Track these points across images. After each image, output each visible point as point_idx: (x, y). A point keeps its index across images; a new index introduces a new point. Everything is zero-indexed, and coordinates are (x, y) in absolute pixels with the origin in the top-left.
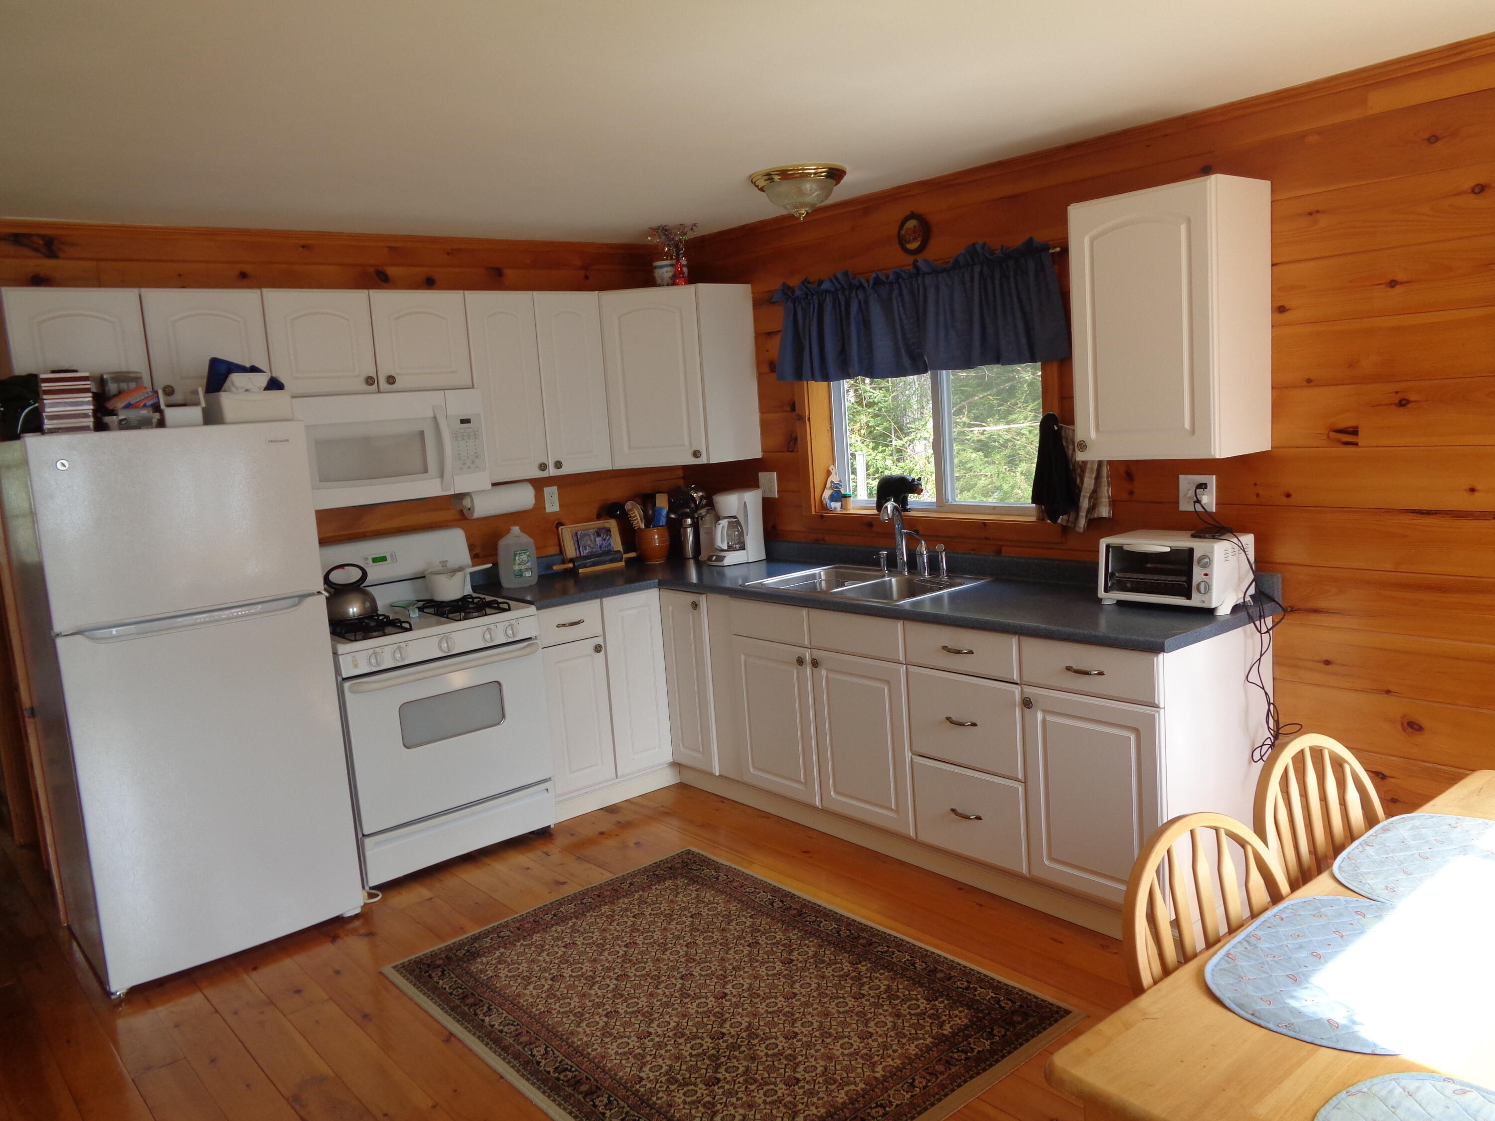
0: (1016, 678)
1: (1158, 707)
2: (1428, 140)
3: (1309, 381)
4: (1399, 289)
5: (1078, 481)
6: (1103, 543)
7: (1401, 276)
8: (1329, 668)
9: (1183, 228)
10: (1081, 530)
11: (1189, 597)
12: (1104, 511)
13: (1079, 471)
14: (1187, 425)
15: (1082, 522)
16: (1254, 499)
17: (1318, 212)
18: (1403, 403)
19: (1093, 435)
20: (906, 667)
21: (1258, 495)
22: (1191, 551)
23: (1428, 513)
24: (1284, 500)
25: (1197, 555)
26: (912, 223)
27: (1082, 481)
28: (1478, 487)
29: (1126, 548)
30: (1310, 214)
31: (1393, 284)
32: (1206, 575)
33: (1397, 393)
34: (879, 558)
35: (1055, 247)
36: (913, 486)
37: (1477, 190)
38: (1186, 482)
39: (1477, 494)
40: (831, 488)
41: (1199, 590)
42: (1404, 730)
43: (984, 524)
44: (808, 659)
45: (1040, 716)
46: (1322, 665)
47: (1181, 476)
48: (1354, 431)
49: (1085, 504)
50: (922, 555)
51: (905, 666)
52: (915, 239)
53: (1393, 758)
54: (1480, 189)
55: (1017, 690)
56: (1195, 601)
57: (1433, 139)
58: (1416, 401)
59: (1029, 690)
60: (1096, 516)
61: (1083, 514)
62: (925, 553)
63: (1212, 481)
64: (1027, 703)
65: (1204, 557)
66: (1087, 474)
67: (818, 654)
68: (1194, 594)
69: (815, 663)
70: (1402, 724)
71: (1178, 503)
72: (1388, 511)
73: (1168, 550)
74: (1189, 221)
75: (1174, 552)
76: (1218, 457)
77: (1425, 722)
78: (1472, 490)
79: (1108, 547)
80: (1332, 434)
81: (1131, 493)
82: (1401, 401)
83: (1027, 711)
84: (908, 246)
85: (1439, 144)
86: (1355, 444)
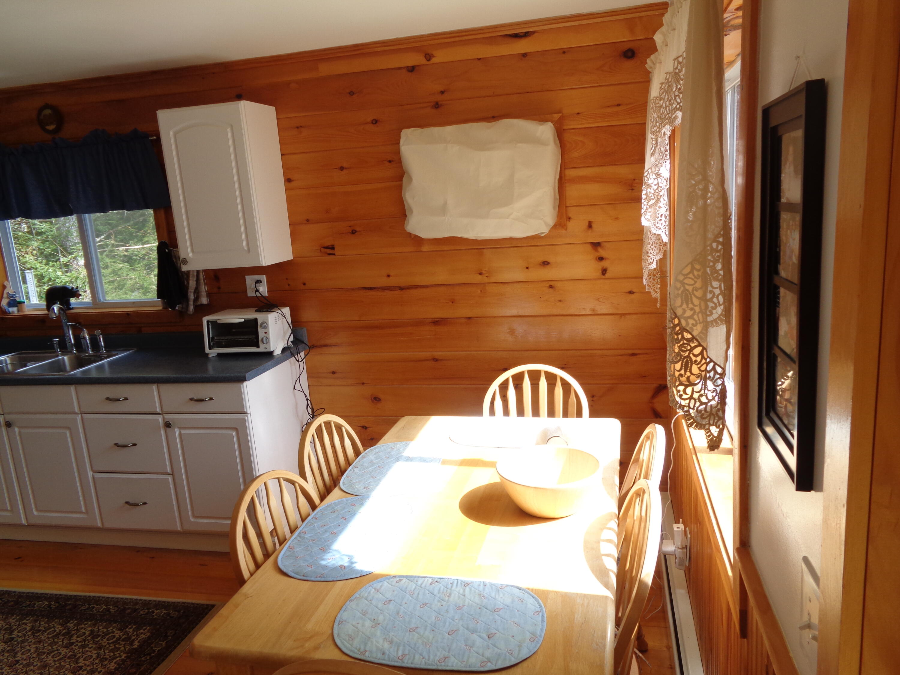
0: (158, 410)
1: (246, 413)
2: (349, 93)
3: (308, 220)
4: (345, 172)
5: (186, 283)
6: (205, 320)
7: (345, 165)
8: (335, 375)
9: (229, 130)
10: (192, 313)
11: (258, 347)
12: (204, 300)
13: (185, 277)
14: (245, 247)
15: (191, 308)
16: (287, 287)
17: (301, 127)
18: (354, 232)
19: (190, 254)
20: (82, 417)
21: (289, 285)
22: (256, 320)
23: (371, 289)
24: (302, 287)
25: (259, 322)
26: (48, 112)
27: (188, 283)
28: (391, 274)
29: (218, 322)
30: (298, 128)
31: (342, 168)
32: (266, 333)
33: (350, 227)
35: (152, 136)
36: (74, 293)
37: (374, 122)
38: (250, 280)
39: (391, 278)
40: (8, 297)
41: (263, 342)
42: (373, 402)
43: (128, 314)
44: (3, 422)
45: (177, 431)
46: (332, 375)
47: (246, 277)
48: (332, 248)
49: (192, 296)
50: (85, 338)
51: (80, 415)
52: (51, 123)
53: (369, 417)
54: (375, 122)
55: (160, 418)
56: (262, 348)
57: (351, 93)
58: (360, 231)
59: (167, 417)
60: (199, 303)
61: (191, 303)
62: (87, 337)
63: (264, 278)
64: (168, 425)
65: (264, 323)
66: (191, 278)
67: (10, 417)
68: (261, 345)
69: (9, 425)
70: (372, 400)
71: (246, 292)
72: (353, 289)
73: (243, 320)
74: (232, 127)
75: (246, 321)
76: (264, 265)
77: (381, 396)
78: (389, 276)
79: (208, 322)
80: (323, 250)
81: (219, 288)
82: (352, 231)
83: (168, 430)
84: (47, 127)
85: (354, 96)
86: (334, 254)
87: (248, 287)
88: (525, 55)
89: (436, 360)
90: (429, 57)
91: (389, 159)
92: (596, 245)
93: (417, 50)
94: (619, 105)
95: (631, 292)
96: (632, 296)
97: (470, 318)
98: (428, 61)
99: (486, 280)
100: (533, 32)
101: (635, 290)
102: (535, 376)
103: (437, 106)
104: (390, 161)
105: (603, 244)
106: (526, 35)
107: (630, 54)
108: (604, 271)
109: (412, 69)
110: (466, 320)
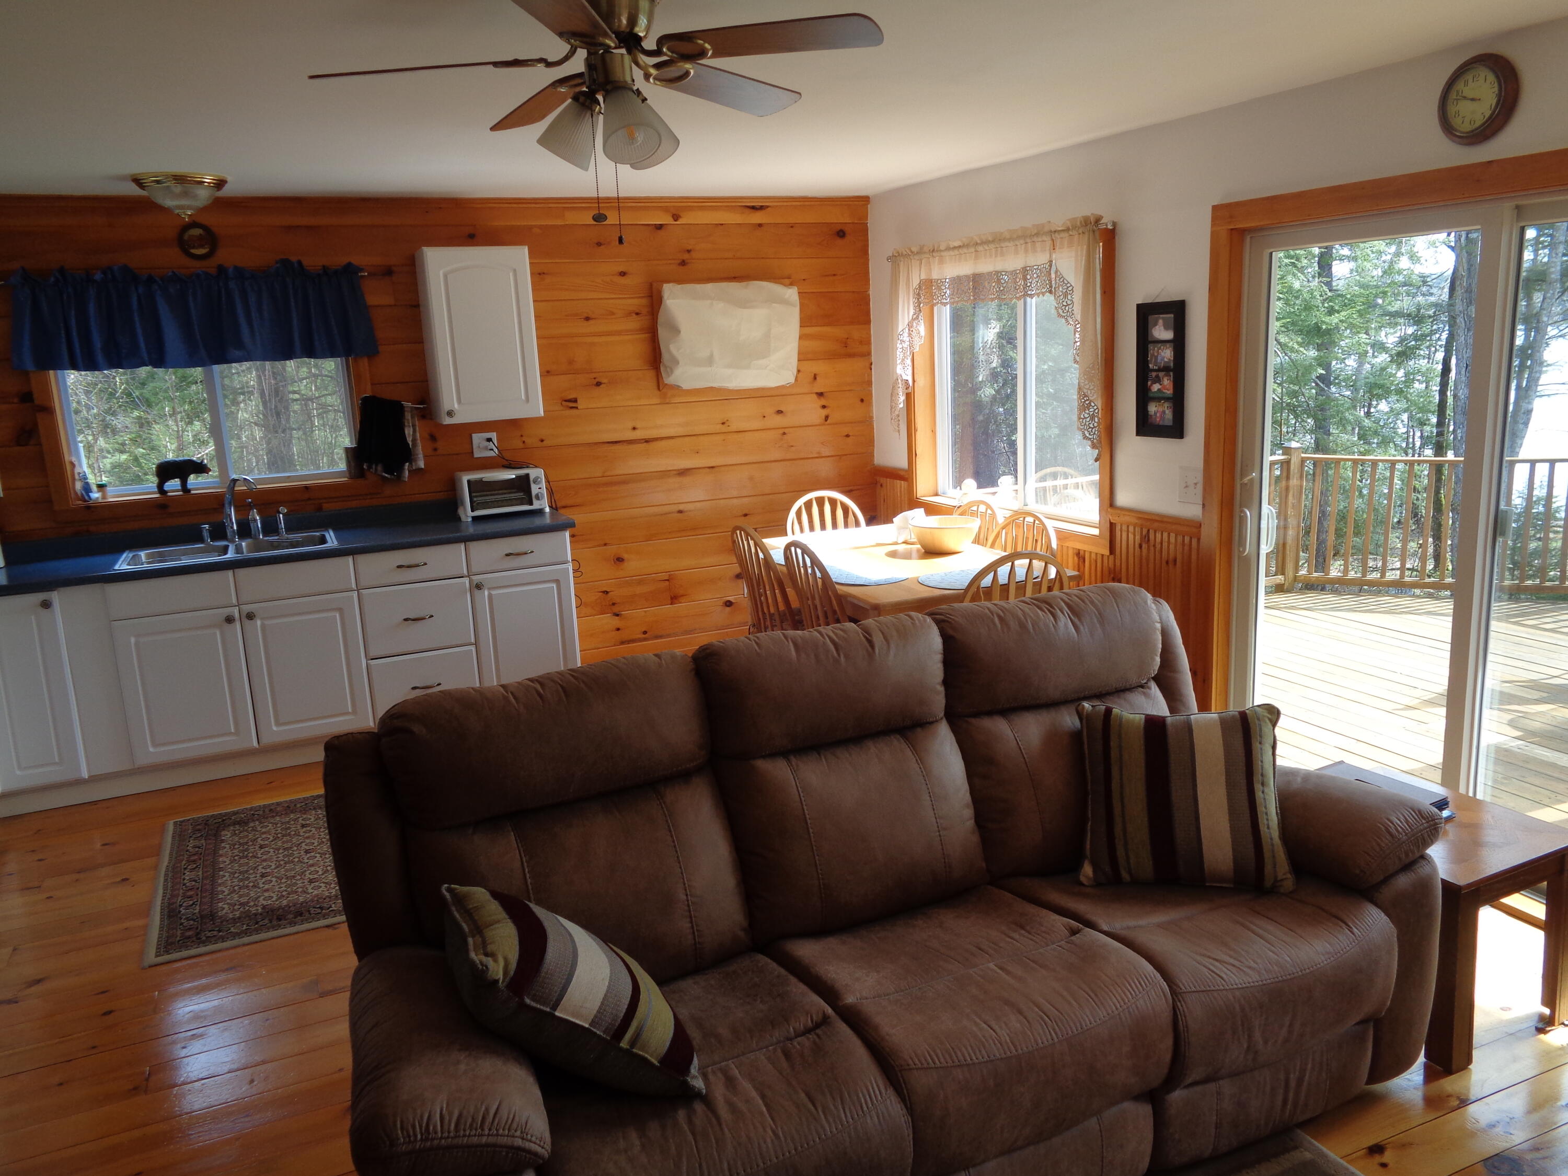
0: (465, 572)
1: (570, 562)
2: (597, 244)
3: (553, 371)
4: (591, 322)
7: (591, 315)
9: (511, 274)
11: (531, 504)
14: (523, 397)
15: (407, 473)
16: (521, 445)
17: (543, 273)
18: (598, 384)
19: (456, 406)
21: (524, 442)
22: (527, 475)
23: (616, 442)
24: (540, 444)
25: (532, 478)
26: (197, 232)
28: (637, 426)
29: (484, 480)
30: (540, 274)
31: (587, 319)
32: (540, 488)
33: (594, 379)
34: (200, 531)
35: (364, 272)
36: (200, 468)
38: (478, 438)
39: (637, 430)
40: (80, 479)
41: (537, 499)
42: (616, 563)
43: (307, 488)
44: (237, 615)
45: (486, 593)
47: (479, 433)
48: (575, 401)
50: (255, 520)
51: (357, 592)
52: (202, 246)
54: (623, 274)
55: (466, 580)
56: (536, 505)
57: (599, 244)
58: (604, 383)
59: (474, 578)
60: (414, 468)
62: (258, 518)
63: (494, 435)
64: (479, 587)
65: (537, 477)
67: (246, 608)
68: (535, 501)
69: (250, 616)
70: (615, 560)
71: (473, 452)
72: (596, 444)
73: (514, 476)
74: (515, 271)
75: (519, 478)
78: (634, 429)
79: (469, 482)
80: (564, 403)
81: (436, 449)
83: (477, 592)
84: (193, 251)
85: (602, 247)
86: (577, 408)
87: (474, 447)
88: (760, 225)
89: (680, 512)
90: (676, 217)
91: (638, 311)
92: (820, 395)
93: (666, 210)
94: (834, 275)
95: (848, 436)
96: (849, 440)
97: (713, 467)
98: (675, 221)
99: (730, 429)
100: (768, 207)
101: (850, 434)
102: (821, 502)
103: (683, 263)
104: (637, 314)
105: (825, 394)
106: (762, 208)
107: (841, 234)
108: (827, 418)
109: (659, 227)
110: (708, 470)
